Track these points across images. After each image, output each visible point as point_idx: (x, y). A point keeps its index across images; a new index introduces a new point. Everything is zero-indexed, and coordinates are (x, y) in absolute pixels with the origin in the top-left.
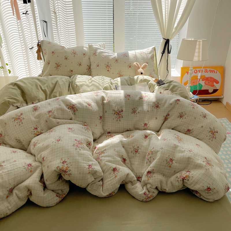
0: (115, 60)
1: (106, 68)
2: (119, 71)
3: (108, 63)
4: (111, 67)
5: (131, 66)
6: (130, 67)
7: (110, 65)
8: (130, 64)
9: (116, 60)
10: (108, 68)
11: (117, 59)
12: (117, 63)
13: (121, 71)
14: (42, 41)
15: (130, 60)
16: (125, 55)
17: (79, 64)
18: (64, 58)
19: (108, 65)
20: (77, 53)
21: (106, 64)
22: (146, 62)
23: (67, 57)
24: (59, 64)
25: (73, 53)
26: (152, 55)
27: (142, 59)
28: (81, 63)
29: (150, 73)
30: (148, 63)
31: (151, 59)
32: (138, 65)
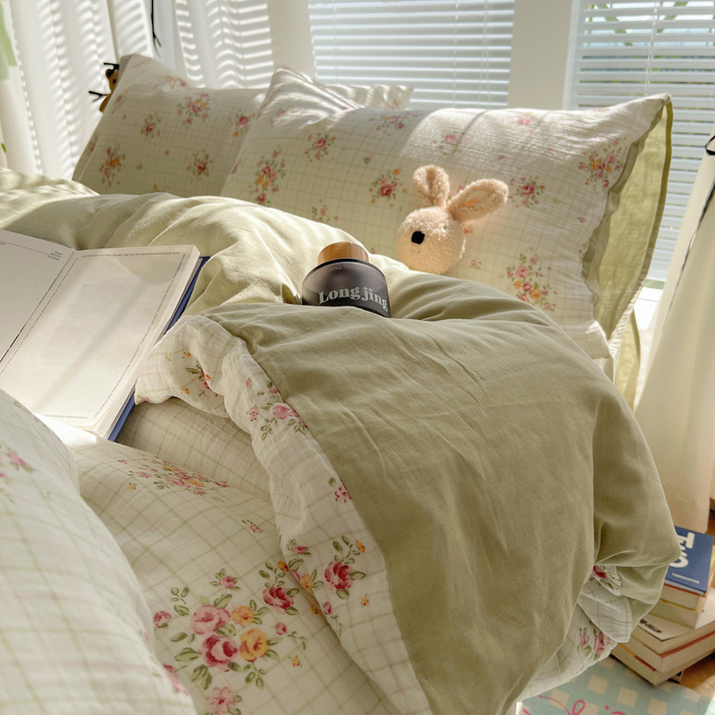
1: (258, 182)
2: (314, 210)
3: (276, 154)
4: (279, 181)
5: (398, 191)
6: (387, 192)
7: (278, 167)
8: (396, 172)
9: (322, 140)
10: (265, 188)
11: (332, 135)
12: (317, 156)
13: (322, 213)
14: (126, 59)
15: (404, 151)
16: (400, 119)
17: (198, 163)
18: (143, 123)
19: (272, 167)
20: (208, 109)
21: (268, 157)
22: (523, 179)
23: (154, 120)
24: (118, 154)
25: (191, 105)
26: (603, 144)
27: (501, 157)
28: (211, 158)
29: (523, 258)
30: (539, 191)
31: (580, 167)
32: (431, 186)
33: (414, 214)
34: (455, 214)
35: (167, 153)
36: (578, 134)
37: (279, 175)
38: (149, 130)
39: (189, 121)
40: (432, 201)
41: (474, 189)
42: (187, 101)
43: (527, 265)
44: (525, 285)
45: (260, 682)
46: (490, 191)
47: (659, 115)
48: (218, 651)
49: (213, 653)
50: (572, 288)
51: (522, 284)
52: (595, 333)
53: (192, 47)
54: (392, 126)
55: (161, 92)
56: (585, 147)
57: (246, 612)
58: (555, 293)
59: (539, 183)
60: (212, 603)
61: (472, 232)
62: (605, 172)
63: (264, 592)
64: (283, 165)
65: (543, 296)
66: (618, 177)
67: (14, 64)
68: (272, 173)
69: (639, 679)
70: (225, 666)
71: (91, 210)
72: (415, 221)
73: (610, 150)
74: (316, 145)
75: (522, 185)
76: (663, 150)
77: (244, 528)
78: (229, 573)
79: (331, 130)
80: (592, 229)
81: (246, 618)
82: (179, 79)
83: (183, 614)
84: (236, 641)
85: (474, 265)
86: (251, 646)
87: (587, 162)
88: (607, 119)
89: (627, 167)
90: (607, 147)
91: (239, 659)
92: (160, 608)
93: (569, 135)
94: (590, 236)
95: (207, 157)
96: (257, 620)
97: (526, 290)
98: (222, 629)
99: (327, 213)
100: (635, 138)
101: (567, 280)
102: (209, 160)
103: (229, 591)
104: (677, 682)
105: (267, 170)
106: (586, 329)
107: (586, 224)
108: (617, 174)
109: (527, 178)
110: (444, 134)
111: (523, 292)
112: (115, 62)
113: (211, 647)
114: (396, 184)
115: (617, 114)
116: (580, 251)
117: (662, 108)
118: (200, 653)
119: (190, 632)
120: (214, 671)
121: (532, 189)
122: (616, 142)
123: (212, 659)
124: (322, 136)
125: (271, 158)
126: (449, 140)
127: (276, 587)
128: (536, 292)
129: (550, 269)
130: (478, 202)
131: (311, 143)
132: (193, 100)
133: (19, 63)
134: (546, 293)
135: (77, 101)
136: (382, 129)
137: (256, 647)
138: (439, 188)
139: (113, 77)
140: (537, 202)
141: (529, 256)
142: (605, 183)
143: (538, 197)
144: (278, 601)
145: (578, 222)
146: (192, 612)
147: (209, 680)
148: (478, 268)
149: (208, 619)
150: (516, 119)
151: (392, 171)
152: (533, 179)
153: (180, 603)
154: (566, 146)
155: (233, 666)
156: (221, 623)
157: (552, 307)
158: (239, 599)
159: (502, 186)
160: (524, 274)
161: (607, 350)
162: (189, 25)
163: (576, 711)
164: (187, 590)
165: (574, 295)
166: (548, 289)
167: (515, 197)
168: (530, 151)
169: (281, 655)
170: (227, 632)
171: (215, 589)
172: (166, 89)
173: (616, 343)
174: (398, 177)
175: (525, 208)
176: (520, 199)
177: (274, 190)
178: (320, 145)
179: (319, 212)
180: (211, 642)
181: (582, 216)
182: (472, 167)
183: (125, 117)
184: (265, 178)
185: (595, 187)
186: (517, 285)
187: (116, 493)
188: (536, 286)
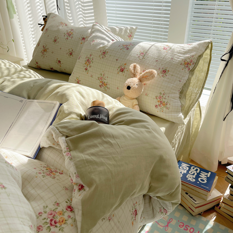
0: (102, 52)
1: (86, 64)
2: (101, 74)
3: (91, 55)
4: (91, 64)
5: (125, 70)
6: (122, 70)
7: (91, 59)
8: (125, 64)
9: (104, 53)
10: (87, 66)
11: (107, 51)
12: (102, 57)
13: (104, 75)
14: (50, 14)
15: (128, 57)
16: (128, 46)
17: (70, 52)
18: (54, 39)
19: (89, 60)
20: (73, 35)
21: (89, 56)
22: (163, 68)
23: (57, 38)
24: (46, 48)
25: (68, 33)
26: (189, 57)
27: (157, 61)
28: (74, 51)
29: (161, 93)
30: (167, 72)
31: (181, 64)
32: (134, 70)
33: (129, 80)
34: (140, 80)
35: (61, 49)
36: (181, 53)
37: (91, 62)
38: (55, 41)
39: (67, 39)
40: (134, 76)
41: (147, 73)
42: (67, 32)
43: (162, 95)
44: (161, 102)
45: (62, 230)
46: (151, 73)
47: (208, 47)
48: (53, 223)
49: (52, 223)
50: (175, 103)
51: (160, 101)
52: (180, 117)
53: (70, 12)
54: (125, 49)
55: (59, 29)
56: (183, 58)
57: (61, 212)
58: (170, 104)
59: (167, 70)
60: (53, 210)
61: (146, 85)
62: (189, 65)
63: (66, 207)
64: (93, 59)
65: (166, 105)
66: (193, 67)
67: (16, 14)
68: (89, 61)
69: (189, 213)
70: (54, 226)
71: (32, 86)
72: (128, 82)
73: (191, 59)
74: (102, 54)
75: (162, 70)
76: (209, 57)
77: (63, 189)
78: (58, 202)
79: (107, 49)
80: (183, 84)
81: (61, 214)
82: (65, 23)
83: (45, 213)
84: (57, 220)
85: (146, 95)
86: (61, 221)
87: (183, 63)
88: (191, 48)
89: (196, 63)
90: (190, 58)
91: (58, 225)
92: (40, 211)
93: (178, 54)
94: (183, 86)
95: (72, 50)
96: (63, 215)
97: (161, 103)
98: (54, 217)
99: (105, 75)
100: (200, 54)
101: (174, 100)
102: (73, 51)
103: (57, 207)
104: (201, 215)
105: (88, 60)
106: (178, 116)
107: (181, 82)
108: (193, 66)
109: (164, 68)
110: (141, 52)
111: (160, 104)
112: (46, 15)
113: (51, 222)
114: (125, 68)
115: (194, 47)
116: (179, 91)
117: (209, 45)
118: (49, 223)
119: (47, 218)
120: (51, 227)
121: (165, 72)
122: (193, 56)
123: (51, 225)
124: (104, 51)
125: (89, 57)
126: (142, 54)
127: (69, 206)
128: (164, 104)
129: (169, 97)
130: (148, 77)
131: (101, 53)
132: (69, 32)
133: (17, 13)
134: (167, 104)
135: (35, 28)
136: (122, 50)
137: (62, 222)
138: (137, 71)
139: (45, 20)
140: (166, 76)
141: (162, 93)
142: (188, 69)
143: (167, 74)
144: (69, 209)
145: (179, 82)
146: (48, 212)
147: (50, 230)
148: (148, 96)
149: (51, 214)
150: (163, 47)
151: (124, 64)
152: (166, 68)
153: (45, 210)
154: (177, 57)
155: (56, 226)
156: (54, 215)
157: (168, 108)
158: (60, 209)
159: (155, 72)
160: (160, 98)
161: (183, 122)
162: (68, 5)
163: (170, 221)
164: (47, 206)
165: (175, 105)
166: (168, 103)
167: (160, 74)
168: (166, 59)
169: (68, 223)
170: (55, 218)
171: (54, 206)
172: (61, 27)
173: (187, 119)
174: (125, 66)
175: (163, 78)
176: (161, 75)
177: (90, 67)
178: (103, 54)
179: (102, 75)
180: (51, 220)
181: (180, 80)
182: (148, 64)
183: (48, 36)
184: (87, 63)
185: (185, 70)
186: (158, 101)
187: (32, 178)
188: (164, 102)
